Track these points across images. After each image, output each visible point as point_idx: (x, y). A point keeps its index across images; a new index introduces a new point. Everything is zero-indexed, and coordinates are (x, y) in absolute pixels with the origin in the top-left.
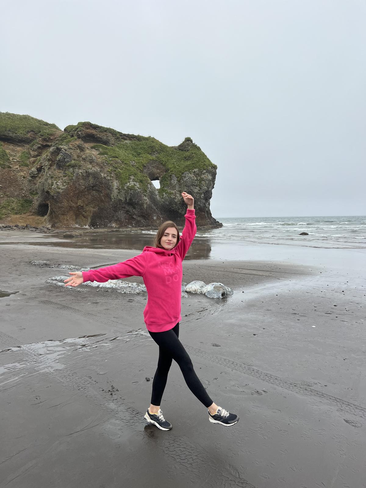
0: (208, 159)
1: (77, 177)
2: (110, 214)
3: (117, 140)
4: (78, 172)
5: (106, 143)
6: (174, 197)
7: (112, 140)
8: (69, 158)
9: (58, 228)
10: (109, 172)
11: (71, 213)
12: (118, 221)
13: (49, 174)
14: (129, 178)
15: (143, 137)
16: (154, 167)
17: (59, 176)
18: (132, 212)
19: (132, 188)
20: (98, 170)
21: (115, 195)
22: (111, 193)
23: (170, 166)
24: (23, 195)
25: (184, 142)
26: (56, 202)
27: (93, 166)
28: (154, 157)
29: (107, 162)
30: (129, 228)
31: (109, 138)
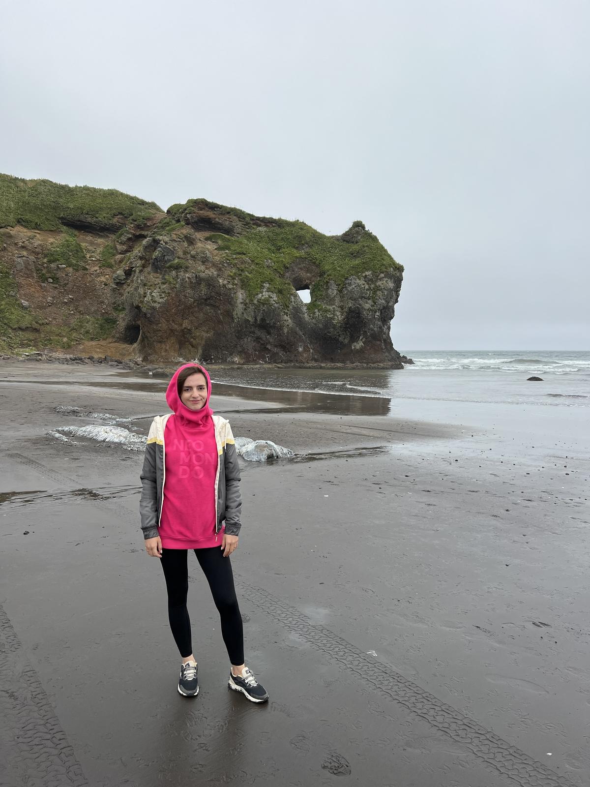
0: (389, 256)
1: (182, 285)
2: (231, 342)
3: (247, 227)
4: (184, 277)
5: (229, 231)
6: (332, 316)
7: (238, 226)
8: (171, 255)
9: (152, 362)
10: (231, 276)
11: (173, 340)
12: (243, 352)
13: (141, 280)
14: (262, 287)
15: (286, 221)
16: (301, 269)
17: (156, 283)
18: (264, 339)
19: (266, 302)
20: (215, 273)
21: (239, 313)
22: (233, 310)
23: (327, 267)
24: (103, 311)
25: (351, 229)
26: (151, 322)
27: (207, 267)
28: (302, 253)
29: (228, 261)
30: (261, 364)
31: (234, 224)
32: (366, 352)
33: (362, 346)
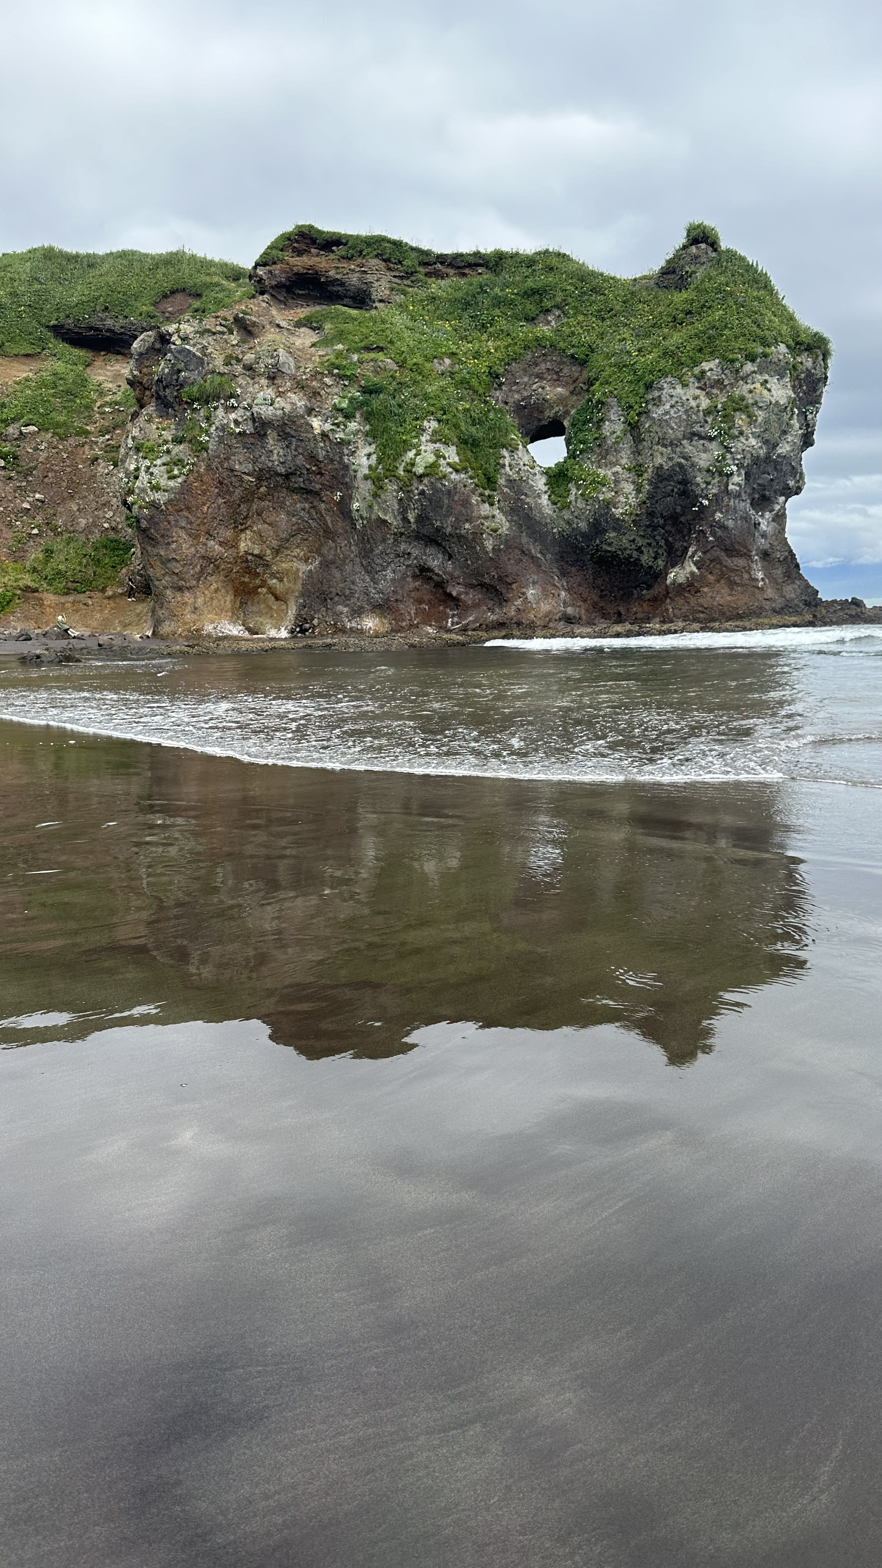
1: (221, 440)
4: (225, 421)
5: (359, 298)
6: (611, 496)
7: (383, 282)
8: (197, 368)
12: (385, 607)
14: (418, 430)
16: (540, 377)
17: (161, 442)
19: (427, 471)
20: (299, 404)
21: (364, 506)
22: (351, 498)
23: (601, 363)
27: (280, 390)
28: (544, 333)
29: (337, 371)
31: (370, 278)
32: (706, 590)
33: (692, 573)
